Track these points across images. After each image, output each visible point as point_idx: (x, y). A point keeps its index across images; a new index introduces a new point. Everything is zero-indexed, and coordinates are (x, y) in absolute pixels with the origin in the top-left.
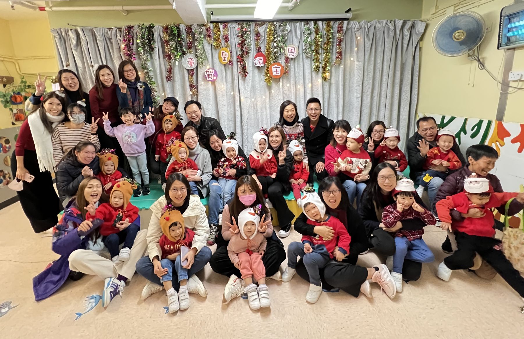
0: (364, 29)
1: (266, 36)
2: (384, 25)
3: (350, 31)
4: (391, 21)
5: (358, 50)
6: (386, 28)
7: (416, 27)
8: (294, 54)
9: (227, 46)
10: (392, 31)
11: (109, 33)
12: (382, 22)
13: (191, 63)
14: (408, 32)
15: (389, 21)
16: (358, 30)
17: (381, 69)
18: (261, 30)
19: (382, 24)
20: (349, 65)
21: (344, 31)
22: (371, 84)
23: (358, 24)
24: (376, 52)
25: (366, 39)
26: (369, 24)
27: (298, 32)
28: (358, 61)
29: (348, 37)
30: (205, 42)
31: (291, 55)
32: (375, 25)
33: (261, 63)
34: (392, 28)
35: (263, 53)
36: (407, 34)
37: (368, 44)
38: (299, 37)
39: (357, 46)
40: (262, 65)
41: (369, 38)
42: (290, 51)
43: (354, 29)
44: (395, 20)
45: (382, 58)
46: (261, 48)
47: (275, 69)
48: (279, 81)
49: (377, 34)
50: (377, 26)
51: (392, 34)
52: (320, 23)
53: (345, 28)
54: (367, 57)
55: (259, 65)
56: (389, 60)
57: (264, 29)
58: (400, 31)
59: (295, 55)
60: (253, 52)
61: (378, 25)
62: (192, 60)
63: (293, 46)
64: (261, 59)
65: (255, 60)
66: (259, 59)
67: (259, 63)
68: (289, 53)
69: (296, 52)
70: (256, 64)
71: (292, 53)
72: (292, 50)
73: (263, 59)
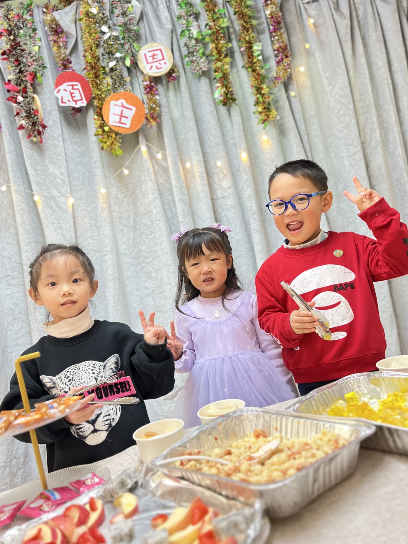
1: (80, 31)
3: (291, 4)
8: (163, 65)
17: (390, 81)
22: (375, 119)
24: (365, 45)
25: (336, 16)
27: (164, 14)
29: (292, 17)
31: (154, 69)
33: (77, 97)
35: (78, 72)
38: (169, 26)
40: (83, 103)
41: (343, 14)
42: (150, 60)
45: (385, 56)
46: (70, 62)
47: (118, 110)
48: (137, 143)
55: (73, 104)
57: (71, 14)
59: (165, 68)
63: (156, 46)
64: (75, 87)
65: (59, 91)
66: (71, 87)
67: (72, 97)
68: (148, 63)
69: (166, 61)
70: (62, 102)
71: (157, 64)
72: (154, 55)
73: (82, 88)
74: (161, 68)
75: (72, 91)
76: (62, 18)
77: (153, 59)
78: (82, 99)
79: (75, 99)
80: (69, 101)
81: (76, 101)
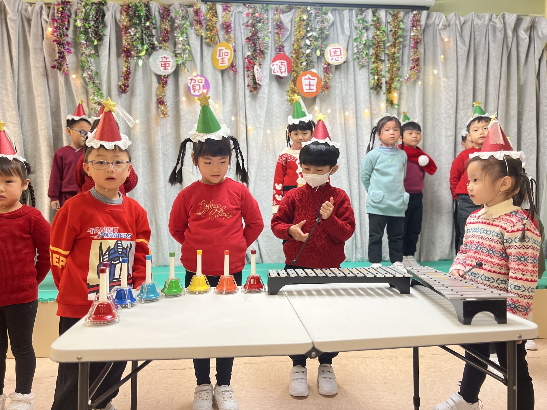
0: (454, 26)
1: (293, 28)
2: (486, 23)
3: (431, 29)
4: (497, 16)
5: (445, 59)
6: (490, 26)
7: (538, 27)
8: (340, 59)
9: (228, 41)
10: (499, 31)
11: (30, 9)
12: (484, 17)
13: (165, 65)
14: (526, 33)
15: (494, 15)
16: (445, 27)
18: (286, 18)
19: (483, 20)
20: (431, 83)
21: (423, 27)
23: (444, 17)
25: (459, 42)
26: (462, 19)
27: (346, 25)
28: (447, 77)
29: (429, 38)
30: (191, 32)
31: (334, 60)
32: (472, 21)
33: (283, 70)
34: (499, 25)
35: (287, 53)
36: (524, 37)
37: (463, 50)
38: (348, 33)
39: (444, 53)
40: (285, 75)
41: (464, 41)
42: (332, 54)
43: (438, 25)
44: (504, 14)
46: (283, 47)
47: (307, 82)
49: (476, 36)
50: (475, 23)
51: (500, 36)
52: (382, 13)
53: (423, 23)
54: (461, 71)
55: (279, 74)
56: (499, 76)
57: (290, 17)
58: (513, 32)
59: (341, 61)
60: (270, 53)
61: (477, 21)
62: (168, 60)
63: (337, 45)
64: (283, 64)
65: (274, 65)
66: (281, 63)
67: (280, 70)
68: (331, 56)
69: (342, 56)
70: (274, 72)
71: (336, 57)
72: (336, 51)
73: (287, 64)
74: (338, 60)
75: (281, 66)
76: (285, 19)
77: (335, 54)
78: (285, 72)
79: (281, 71)
80: (278, 72)
81: (282, 72)
